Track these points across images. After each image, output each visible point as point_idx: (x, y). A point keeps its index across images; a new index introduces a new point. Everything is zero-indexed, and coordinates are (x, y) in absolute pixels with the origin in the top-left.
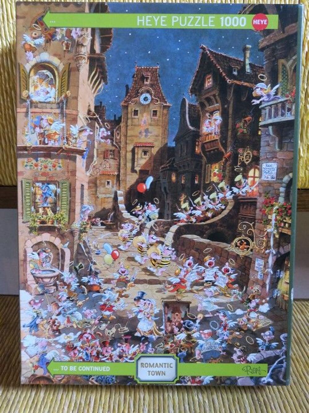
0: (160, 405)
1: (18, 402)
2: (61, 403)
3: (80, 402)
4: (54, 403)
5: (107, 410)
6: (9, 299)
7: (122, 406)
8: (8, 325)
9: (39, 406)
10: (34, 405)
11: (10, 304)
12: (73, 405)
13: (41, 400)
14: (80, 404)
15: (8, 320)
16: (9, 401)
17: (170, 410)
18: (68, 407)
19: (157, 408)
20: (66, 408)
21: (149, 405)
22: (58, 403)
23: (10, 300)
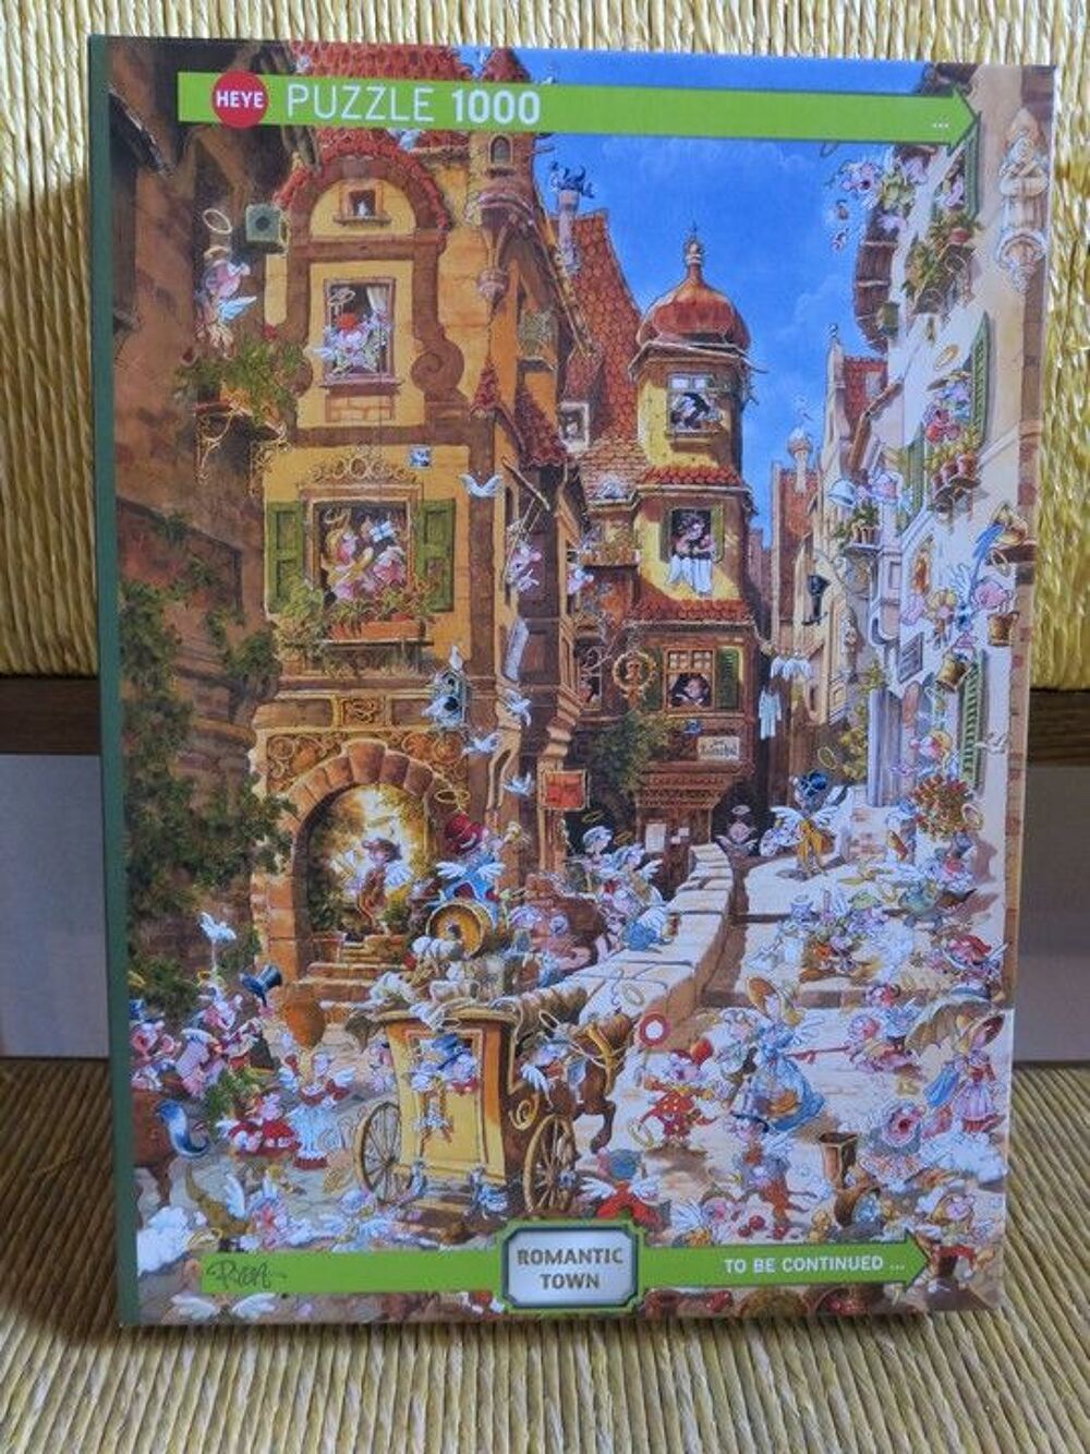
0: (653, 1425)
1: (162, 1424)
2: (310, 1426)
3: (377, 1419)
4: (287, 1421)
5: (474, 1446)
6: (85, 1072)
7: (523, 1429)
8: (94, 1161)
9: (235, 1437)
10: (219, 1436)
11: (92, 1087)
12: (354, 1429)
13: (240, 1415)
14: (379, 1426)
15: (90, 1144)
16: (128, 1422)
17: (690, 1438)
18: (339, 1439)
19: (645, 1435)
20: (331, 1443)
21: (617, 1426)
22: (302, 1424)
23: (92, 1074)
